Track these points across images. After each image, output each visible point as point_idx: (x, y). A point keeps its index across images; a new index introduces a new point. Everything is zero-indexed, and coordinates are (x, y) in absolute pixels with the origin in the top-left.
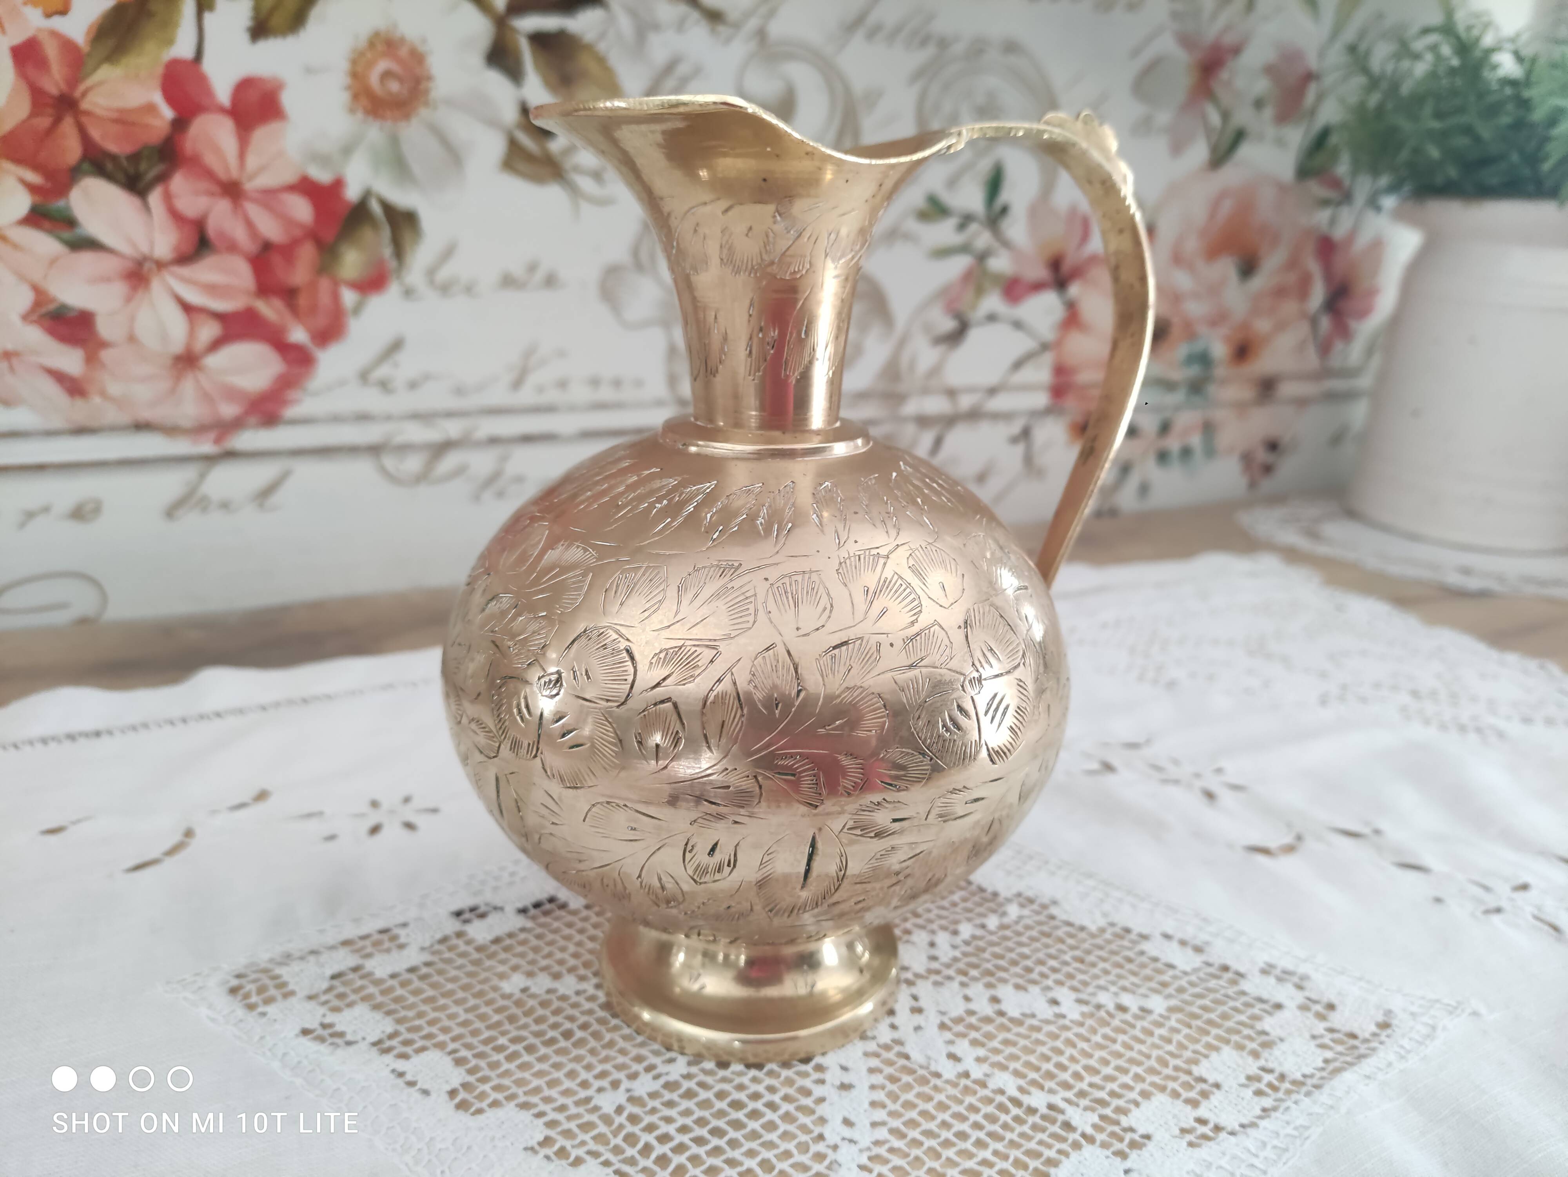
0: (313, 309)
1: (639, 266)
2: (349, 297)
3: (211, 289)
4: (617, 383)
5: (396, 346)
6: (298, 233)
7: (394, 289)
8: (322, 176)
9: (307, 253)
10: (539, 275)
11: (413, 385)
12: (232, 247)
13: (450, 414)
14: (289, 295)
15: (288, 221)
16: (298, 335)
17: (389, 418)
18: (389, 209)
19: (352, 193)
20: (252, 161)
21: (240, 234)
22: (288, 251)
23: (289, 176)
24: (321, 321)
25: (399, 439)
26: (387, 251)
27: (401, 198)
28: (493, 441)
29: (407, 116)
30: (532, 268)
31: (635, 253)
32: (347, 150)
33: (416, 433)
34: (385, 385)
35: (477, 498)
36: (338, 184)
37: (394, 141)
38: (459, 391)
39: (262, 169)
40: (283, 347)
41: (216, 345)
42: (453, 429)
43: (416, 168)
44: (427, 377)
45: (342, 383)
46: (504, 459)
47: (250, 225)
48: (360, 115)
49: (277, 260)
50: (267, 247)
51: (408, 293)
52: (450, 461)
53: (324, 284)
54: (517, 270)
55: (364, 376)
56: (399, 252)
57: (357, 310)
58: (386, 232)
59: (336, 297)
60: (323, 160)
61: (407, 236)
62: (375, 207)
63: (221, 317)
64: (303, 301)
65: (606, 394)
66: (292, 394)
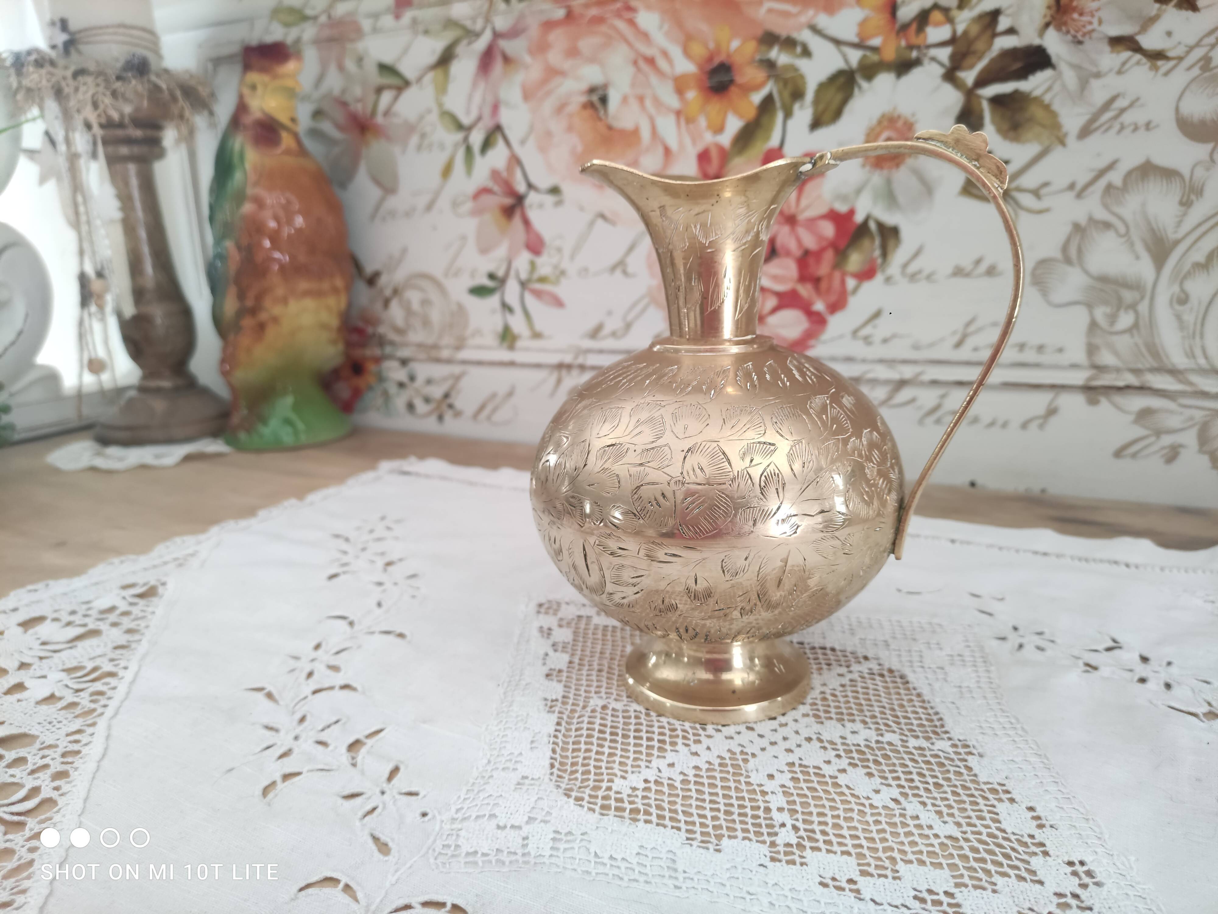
0: (829, 290)
1: (1068, 261)
2: (851, 283)
3: (775, 278)
4: (1040, 348)
5: (877, 315)
6: (824, 244)
7: (879, 278)
8: (842, 208)
9: (829, 256)
10: (983, 267)
11: (885, 341)
12: (788, 253)
13: (905, 362)
14: (816, 281)
15: (820, 237)
16: (819, 306)
17: (864, 361)
18: (881, 226)
19: (859, 218)
20: (804, 202)
21: (793, 245)
22: (818, 255)
23: (823, 210)
24: (833, 298)
25: (870, 376)
26: (877, 253)
27: (890, 219)
28: (934, 383)
29: (898, 166)
30: (978, 262)
31: (1065, 249)
32: (859, 191)
33: (882, 372)
34: (867, 340)
35: (921, 421)
36: (852, 212)
37: (889, 182)
38: (916, 347)
39: (808, 207)
40: (810, 314)
41: (774, 310)
42: (908, 372)
43: (901, 199)
44: (894, 336)
45: (841, 336)
46: (943, 396)
47: (799, 241)
48: (868, 168)
49: (811, 261)
50: (807, 253)
51: (888, 280)
52: (905, 394)
53: (837, 275)
54: (967, 263)
55: (855, 333)
56: (885, 254)
57: (855, 290)
58: (877, 242)
59: (843, 283)
60: (843, 198)
61: (891, 243)
62: (872, 226)
63: (779, 295)
64: (824, 285)
65: (1030, 356)
66: (812, 342)
